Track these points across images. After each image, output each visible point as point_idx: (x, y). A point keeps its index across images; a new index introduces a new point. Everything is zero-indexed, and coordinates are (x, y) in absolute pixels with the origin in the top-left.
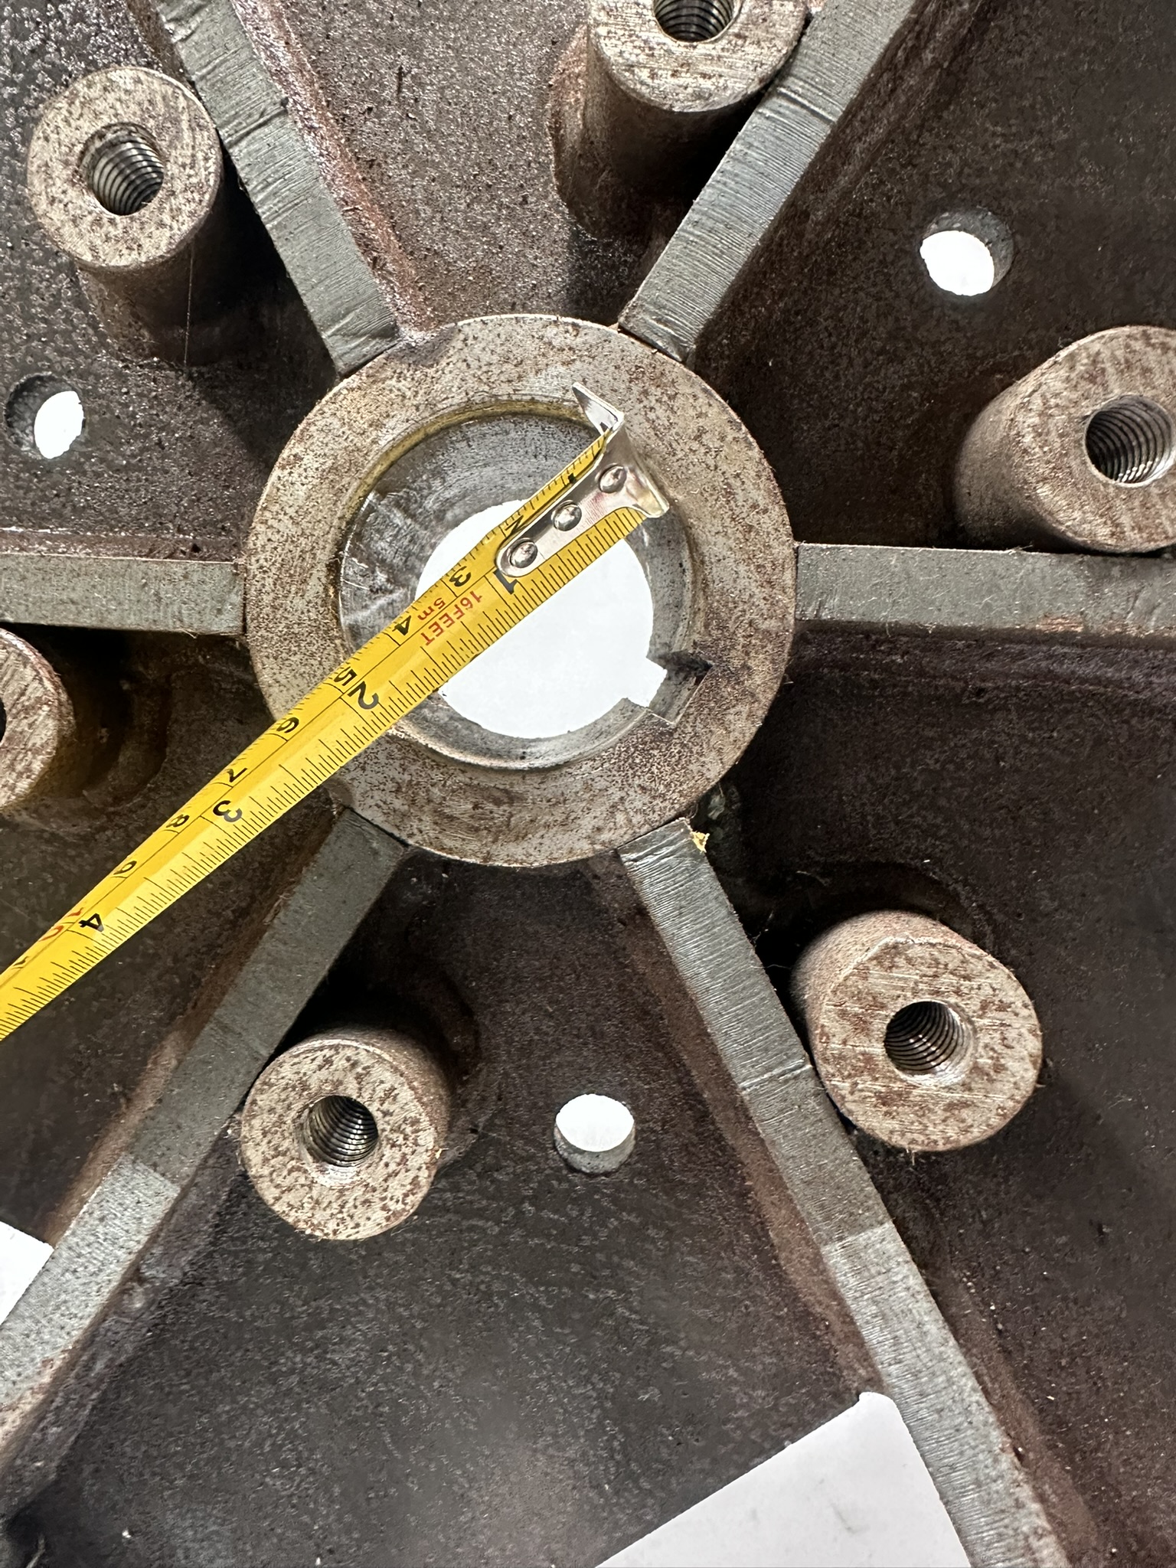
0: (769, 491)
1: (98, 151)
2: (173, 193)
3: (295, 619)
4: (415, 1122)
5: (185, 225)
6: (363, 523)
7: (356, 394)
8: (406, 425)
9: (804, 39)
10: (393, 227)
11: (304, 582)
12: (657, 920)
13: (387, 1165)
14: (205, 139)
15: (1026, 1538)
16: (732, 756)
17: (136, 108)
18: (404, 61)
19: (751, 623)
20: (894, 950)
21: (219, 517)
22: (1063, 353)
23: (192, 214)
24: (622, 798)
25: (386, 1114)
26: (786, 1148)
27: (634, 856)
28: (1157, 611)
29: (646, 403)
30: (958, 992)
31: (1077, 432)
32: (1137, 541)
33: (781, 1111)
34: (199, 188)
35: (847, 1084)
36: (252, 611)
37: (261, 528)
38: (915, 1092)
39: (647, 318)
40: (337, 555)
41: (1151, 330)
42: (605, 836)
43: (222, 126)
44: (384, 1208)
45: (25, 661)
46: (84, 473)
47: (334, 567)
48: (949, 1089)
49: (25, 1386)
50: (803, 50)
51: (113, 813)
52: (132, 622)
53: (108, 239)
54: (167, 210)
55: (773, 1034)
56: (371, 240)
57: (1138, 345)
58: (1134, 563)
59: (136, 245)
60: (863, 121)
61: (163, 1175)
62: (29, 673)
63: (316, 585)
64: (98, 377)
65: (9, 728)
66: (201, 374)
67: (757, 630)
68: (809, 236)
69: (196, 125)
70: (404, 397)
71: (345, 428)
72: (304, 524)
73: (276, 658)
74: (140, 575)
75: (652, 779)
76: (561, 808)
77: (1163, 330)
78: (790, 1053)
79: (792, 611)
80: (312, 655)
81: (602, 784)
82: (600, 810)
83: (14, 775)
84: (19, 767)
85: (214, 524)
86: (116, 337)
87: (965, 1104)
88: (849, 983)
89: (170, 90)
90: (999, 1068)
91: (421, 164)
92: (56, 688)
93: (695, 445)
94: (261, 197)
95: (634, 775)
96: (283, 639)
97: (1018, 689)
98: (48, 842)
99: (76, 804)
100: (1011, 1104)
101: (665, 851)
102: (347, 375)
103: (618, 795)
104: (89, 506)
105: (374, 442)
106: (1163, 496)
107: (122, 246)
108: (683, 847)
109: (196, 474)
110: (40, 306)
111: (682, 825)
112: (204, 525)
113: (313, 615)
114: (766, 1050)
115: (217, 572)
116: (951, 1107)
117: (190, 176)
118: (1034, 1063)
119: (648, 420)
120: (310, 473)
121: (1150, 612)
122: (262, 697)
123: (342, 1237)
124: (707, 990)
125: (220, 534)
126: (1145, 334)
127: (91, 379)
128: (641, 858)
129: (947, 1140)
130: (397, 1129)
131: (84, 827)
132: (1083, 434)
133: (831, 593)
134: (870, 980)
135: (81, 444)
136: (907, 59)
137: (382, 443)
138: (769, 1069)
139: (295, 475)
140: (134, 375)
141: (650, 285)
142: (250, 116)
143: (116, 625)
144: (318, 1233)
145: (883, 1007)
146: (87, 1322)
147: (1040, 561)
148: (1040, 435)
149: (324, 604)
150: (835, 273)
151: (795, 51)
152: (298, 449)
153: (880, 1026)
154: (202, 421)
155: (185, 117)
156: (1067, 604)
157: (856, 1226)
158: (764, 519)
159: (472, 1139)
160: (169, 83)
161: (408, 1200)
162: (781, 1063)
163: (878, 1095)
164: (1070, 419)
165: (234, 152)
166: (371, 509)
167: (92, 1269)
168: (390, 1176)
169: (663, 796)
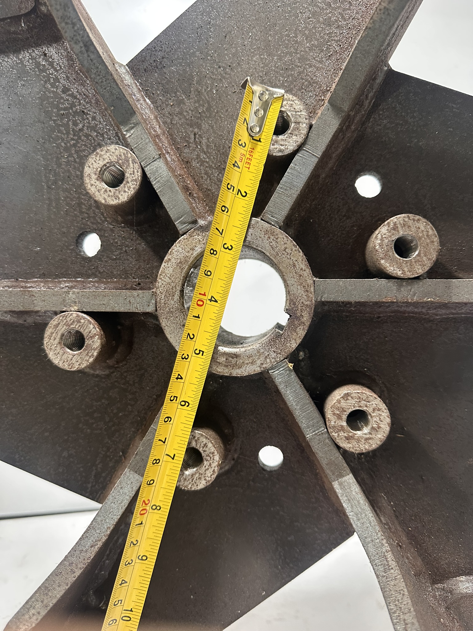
0: (305, 265)
1: (105, 169)
2: (128, 182)
3: (171, 307)
4: (213, 453)
5: (132, 192)
6: (190, 277)
7: (186, 240)
8: (201, 249)
9: (309, 134)
10: (195, 182)
11: (173, 296)
12: (280, 389)
13: (205, 467)
14: (137, 166)
15: (384, 553)
16: (299, 341)
17: (116, 158)
18: (196, 130)
19: (302, 303)
20: (347, 395)
21: (146, 274)
22: (386, 222)
23: (134, 188)
24: (268, 355)
25: (204, 451)
26: (320, 454)
27: (273, 371)
28: (417, 294)
29: (269, 240)
30: (366, 406)
31: (391, 244)
32: (409, 275)
33: (319, 444)
34: (136, 180)
35: (336, 434)
36: (158, 305)
37: (160, 280)
38: (356, 436)
39: (269, 216)
40: (183, 288)
41: (410, 215)
42: (264, 366)
43: (142, 162)
44: (205, 480)
45: (90, 323)
46: (102, 261)
47: (182, 291)
48: (365, 434)
49: (102, 534)
50: (309, 137)
51: (117, 367)
52: (122, 310)
53: (109, 196)
54: (127, 187)
55: (315, 421)
56: (189, 187)
57: (406, 220)
58: (410, 281)
59: (117, 198)
60: (335, 148)
61: (139, 474)
62: (92, 326)
63: (177, 297)
64: (105, 231)
65: (86, 343)
66: (138, 229)
67: (304, 304)
68: (320, 182)
69: (134, 162)
70: (200, 241)
71: (183, 251)
72: (172, 279)
73: (166, 318)
74: (124, 295)
75: (277, 348)
76: (251, 358)
77: (413, 215)
78: (320, 426)
79: (314, 299)
80: (177, 317)
81: (262, 351)
82: (262, 358)
83: (88, 357)
84: (90, 354)
85: (144, 276)
86: (110, 218)
87: (370, 439)
88: (335, 405)
89: (125, 152)
90: (379, 427)
91: (202, 162)
92: (100, 330)
93: (284, 252)
94: (154, 182)
95: (271, 348)
96: (168, 313)
97: (390, 316)
98: (96, 377)
99: (104, 364)
100: (383, 437)
101: (281, 369)
102: (183, 235)
103: (267, 354)
104: (104, 271)
105: (192, 254)
106: (415, 262)
107: (114, 198)
108: (286, 368)
109: (138, 260)
110: (86, 209)
111: (285, 362)
112: (141, 276)
113: (176, 305)
114: (313, 426)
115: (147, 294)
116: (366, 439)
117: (133, 177)
118: (389, 425)
119: (270, 246)
120: (174, 264)
121: (415, 295)
122: (162, 330)
123: (193, 489)
124: (295, 409)
125: (146, 279)
126: (408, 216)
127: (103, 232)
128: (275, 372)
129: (366, 449)
130: (208, 456)
131: (107, 372)
132: (393, 245)
133: (324, 293)
134: (341, 404)
135: (101, 252)
136: (346, 129)
137: (194, 254)
138: (314, 431)
139: (169, 265)
140: (116, 230)
141: (269, 207)
142: (150, 158)
143: (118, 311)
144: (186, 488)
145: (345, 411)
146: (119, 517)
147: (383, 281)
148: (381, 246)
149: (180, 302)
150: (329, 192)
151: (307, 137)
152: (170, 257)
153: (345, 417)
154: (139, 244)
155: (131, 159)
156: (391, 294)
157: (341, 476)
158: (304, 272)
159: (233, 462)
160: (125, 150)
161: (212, 477)
162: (318, 429)
163: (345, 437)
164: (389, 241)
165: (146, 169)
166: (192, 272)
167: (119, 502)
168: (206, 470)
169: (280, 353)
